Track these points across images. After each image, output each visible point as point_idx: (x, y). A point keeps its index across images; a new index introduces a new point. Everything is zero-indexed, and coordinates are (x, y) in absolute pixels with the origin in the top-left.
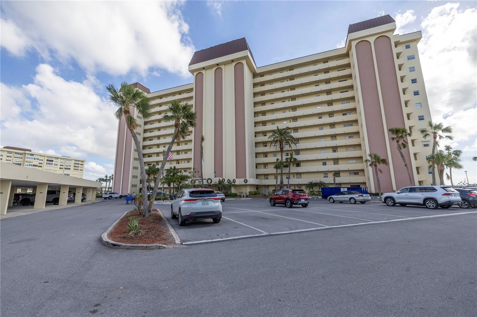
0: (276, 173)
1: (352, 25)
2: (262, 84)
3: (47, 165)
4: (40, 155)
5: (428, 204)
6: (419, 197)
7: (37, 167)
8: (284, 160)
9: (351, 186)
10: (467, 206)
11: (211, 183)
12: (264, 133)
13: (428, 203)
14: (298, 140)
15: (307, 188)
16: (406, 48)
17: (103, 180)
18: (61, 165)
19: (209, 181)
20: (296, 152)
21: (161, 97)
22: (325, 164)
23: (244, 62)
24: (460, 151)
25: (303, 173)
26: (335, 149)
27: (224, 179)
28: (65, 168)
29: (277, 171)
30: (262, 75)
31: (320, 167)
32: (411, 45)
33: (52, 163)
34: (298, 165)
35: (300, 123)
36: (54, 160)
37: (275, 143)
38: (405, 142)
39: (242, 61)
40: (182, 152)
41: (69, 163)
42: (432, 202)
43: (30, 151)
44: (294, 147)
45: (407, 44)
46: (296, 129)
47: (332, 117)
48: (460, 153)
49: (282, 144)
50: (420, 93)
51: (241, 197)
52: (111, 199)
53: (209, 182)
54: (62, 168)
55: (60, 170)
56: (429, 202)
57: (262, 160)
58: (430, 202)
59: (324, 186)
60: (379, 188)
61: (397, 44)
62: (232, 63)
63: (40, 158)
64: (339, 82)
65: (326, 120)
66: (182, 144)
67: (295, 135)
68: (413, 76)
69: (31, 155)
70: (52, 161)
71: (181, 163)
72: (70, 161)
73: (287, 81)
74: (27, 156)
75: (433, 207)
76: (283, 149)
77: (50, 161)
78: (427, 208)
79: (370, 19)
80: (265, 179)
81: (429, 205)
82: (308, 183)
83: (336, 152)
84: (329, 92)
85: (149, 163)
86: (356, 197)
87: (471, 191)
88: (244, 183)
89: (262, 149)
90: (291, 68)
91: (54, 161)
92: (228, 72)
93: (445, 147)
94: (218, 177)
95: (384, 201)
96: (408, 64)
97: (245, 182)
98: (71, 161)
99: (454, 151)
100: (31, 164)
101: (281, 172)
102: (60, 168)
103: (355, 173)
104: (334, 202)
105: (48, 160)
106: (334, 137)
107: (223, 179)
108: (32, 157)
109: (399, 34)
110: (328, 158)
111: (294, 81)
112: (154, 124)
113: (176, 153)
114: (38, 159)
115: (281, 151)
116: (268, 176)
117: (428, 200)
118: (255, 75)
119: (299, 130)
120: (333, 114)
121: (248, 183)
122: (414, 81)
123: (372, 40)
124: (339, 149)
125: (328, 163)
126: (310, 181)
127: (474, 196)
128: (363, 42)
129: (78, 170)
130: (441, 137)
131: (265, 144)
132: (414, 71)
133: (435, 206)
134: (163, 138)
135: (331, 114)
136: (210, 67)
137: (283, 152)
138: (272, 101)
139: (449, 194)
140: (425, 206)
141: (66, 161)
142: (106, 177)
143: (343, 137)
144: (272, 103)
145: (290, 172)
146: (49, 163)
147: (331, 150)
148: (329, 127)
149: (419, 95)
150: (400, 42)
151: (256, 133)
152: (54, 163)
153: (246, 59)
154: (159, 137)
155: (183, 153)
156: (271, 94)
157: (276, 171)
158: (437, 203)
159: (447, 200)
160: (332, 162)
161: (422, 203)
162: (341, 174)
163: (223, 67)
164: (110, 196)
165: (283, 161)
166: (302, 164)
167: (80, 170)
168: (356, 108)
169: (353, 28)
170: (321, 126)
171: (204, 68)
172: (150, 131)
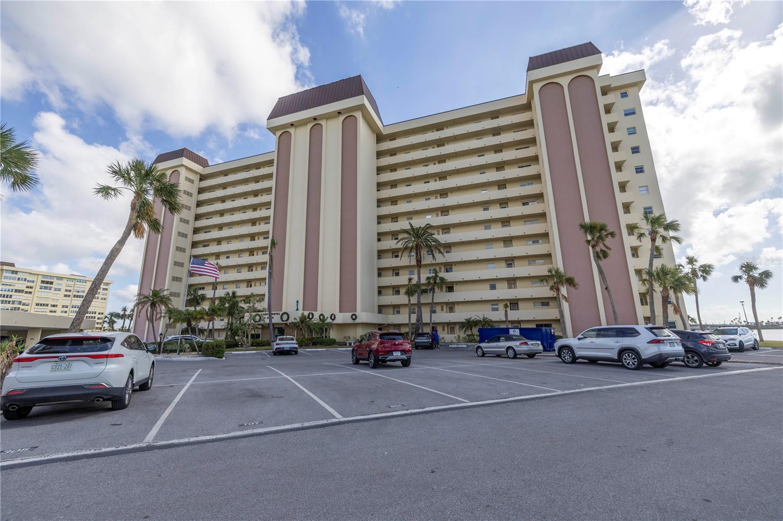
0: (407, 303)
1: (533, 57)
2: (393, 152)
3: (41, 290)
4: (30, 273)
5: (625, 359)
6: (610, 346)
7: (23, 294)
8: (423, 281)
9: (537, 325)
10: (697, 364)
11: (287, 320)
12: (394, 235)
13: (625, 357)
14: (448, 247)
15: (462, 329)
16: (622, 97)
17: (118, 316)
18: (66, 291)
19: (285, 317)
20: (446, 267)
21: (225, 173)
22: (493, 287)
23: (359, 115)
24: (709, 266)
25: (458, 303)
26: (510, 261)
27: (312, 314)
28: (75, 296)
29: (410, 300)
30: (393, 137)
31: (485, 293)
32: (630, 91)
33: (51, 287)
34: (450, 289)
35: (454, 218)
36: (55, 281)
37: (409, 251)
38: (607, 248)
39: (354, 114)
40: (256, 267)
41: (82, 286)
42: (632, 356)
43: (12, 266)
44: (440, 258)
45: (623, 91)
46: (446, 229)
47: (505, 207)
48: (711, 269)
49: (419, 253)
50: (645, 169)
51: (346, 345)
53: (284, 319)
54: (69, 296)
55: (66, 298)
56: (627, 355)
57: (390, 280)
58: (629, 355)
59: (489, 325)
60: (563, 329)
61: (605, 91)
62: (339, 116)
63: (29, 278)
64: (516, 149)
65: (496, 212)
66: (257, 253)
67: (443, 238)
68: (633, 141)
69: (13, 273)
70: (51, 283)
71: (255, 286)
72: (84, 284)
73: (433, 148)
74: (5, 274)
75: (633, 366)
76: (420, 262)
77: (47, 283)
78: (623, 366)
79: (562, 48)
80: (394, 314)
81: (628, 361)
82: (464, 321)
83: (512, 267)
84: (500, 166)
86: (516, 346)
87: (703, 336)
88: (351, 321)
89: (389, 262)
90: (439, 127)
91: (54, 284)
92: (332, 132)
93: (687, 259)
94: (308, 311)
95: (557, 355)
96: (625, 123)
97: (352, 319)
98: (86, 282)
99: (701, 266)
100: (11, 288)
101: (418, 302)
102: (65, 296)
103: (542, 302)
104: (483, 355)
105: (44, 281)
106: (508, 241)
107: (309, 314)
108: (14, 275)
109: (609, 74)
110: (498, 277)
111: (443, 147)
112: (212, 218)
113: (246, 269)
114: (25, 280)
115: (418, 264)
116: (399, 308)
117: (626, 352)
118: (380, 138)
119: (452, 230)
120: (507, 203)
121: (357, 321)
122: (635, 150)
123: (565, 82)
124: (516, 263)
125: (498, 285)
126: (468, 317)
127: (708, 344)
128: (551, 84)
129: (98, 299)
130: (664, 239)
131: (395, 253)
132: (635, 133)
133: (636, 363)
134: (226, 243)
135: (503, 203)
136: (303, 123)
137: (420, 267)
138: (408, 181)
139: (658, 342)
140: (621, 363)
141: (76, 283)
142: (125, 310)
143: (524, 242)
144: (408, 184)
145: (434, 302)
146: (45, 287)
147: (504, 264)
148: (500, 225)
149: (643, 172)
150: (611, 86)
151: (379, 234)
152: (54, 286)
153: (362, 111)
154: (219, 241)
155: (259, 268)
156: (406, 169)
157: (408, 299)
158: (639, 357)
159: (656, 352)
160: (505, 284)
161: (616, 357)
162: (521, 305)
163: (323, 123)
165: (421, 282)
166: (455, 287)
167: (102, 299)
168: (543, 193)
169: (536, 63)
170: (487, 223)
171: (292, 125)
172: (206, 231)
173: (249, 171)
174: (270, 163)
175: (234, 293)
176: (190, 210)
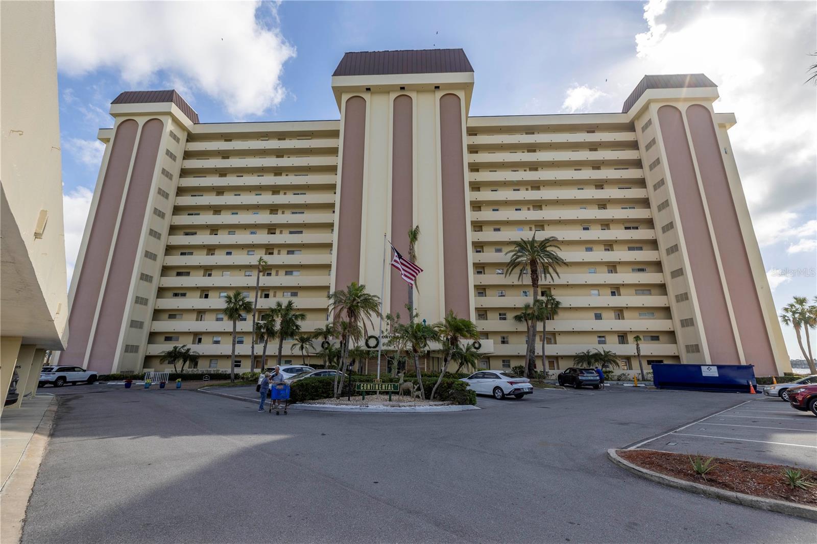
2: (475, 150)
12: (478, 247)
19: (372, 343)
20: (542, 290)
21: (228, 137)
22: (598, 317)
23: (462, 95)
30: (474, 132)
39: (457, 93)
40: (277, 272)
49: (536, 271)
52: (62, 386)
62: (435, 92)
64: (615, 169)
66: (279, 251)
73: (523, 152)
84: (599, 184)
85: (176, 292)
90: (530, 131)
103: (652, 336)
110: (604, 306)
111: (533, 154)
112: (202, 195)
115: (534, 284)
120: (608, 225)
124: (622, 291)
125: (605, 314)
128: (668, 107)
131: (478, 268)
134: (227, 233)
135: (604, 224)
136: (385, 90)
138: (495, 185)
147: (608, 291)
148: (603, 248)
153: (465, 90)
154: (214, 229)
155: (282, 272)
160: (612, 314)
162: (630, 338)
163: (413, 95)
164: (60, 378)
169: (648, 82)
170: (588, 245)
171: (368, 89)
172: (191, 212)
173: (267, 140)
174: (334, 134)
175: (290, 304)
176: (171, 179)
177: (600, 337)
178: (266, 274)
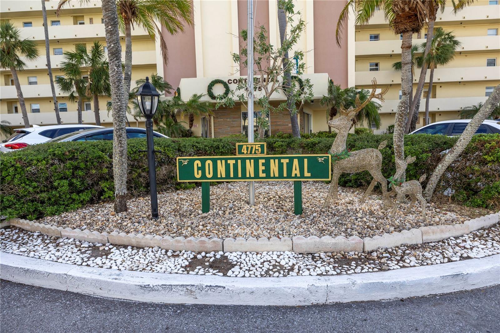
19: (219, 90)
177: (487, 88)
178: (78, 23)
